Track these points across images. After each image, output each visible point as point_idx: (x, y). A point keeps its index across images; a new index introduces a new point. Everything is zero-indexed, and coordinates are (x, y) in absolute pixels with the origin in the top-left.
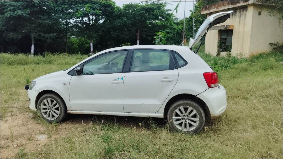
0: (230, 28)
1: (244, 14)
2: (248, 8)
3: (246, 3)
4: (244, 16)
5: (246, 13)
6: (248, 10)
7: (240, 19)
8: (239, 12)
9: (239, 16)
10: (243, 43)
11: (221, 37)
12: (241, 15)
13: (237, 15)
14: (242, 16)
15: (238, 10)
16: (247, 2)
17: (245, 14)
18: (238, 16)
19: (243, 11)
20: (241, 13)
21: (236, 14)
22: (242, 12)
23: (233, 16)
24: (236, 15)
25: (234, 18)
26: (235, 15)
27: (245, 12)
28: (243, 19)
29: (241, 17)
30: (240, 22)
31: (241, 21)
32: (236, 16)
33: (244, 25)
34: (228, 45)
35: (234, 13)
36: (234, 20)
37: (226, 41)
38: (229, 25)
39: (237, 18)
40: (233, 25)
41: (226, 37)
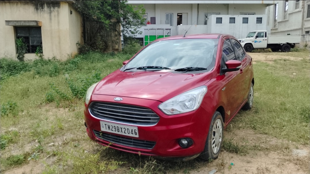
0: (40, 25)
1: (56, 11)
2: (61, 5)
4: (56, 13)
5: (59, 10)
6: (61, 6)
7: (50, 15)
8: (48, 7)
9: (49, 11)
10: (59, 43)
11: (17, 35)
12: (51, 11)
13: (45, 11)
14: (53, 12)
15: (45, 5)
17: (58, 11)
18: (47, 11)
19: (54, 7)
20: (50, 8)
21: (43, 8)
22: (52, 8)
23: (39, 11)
24: (44, 10)
25: (41, 13)
26: (41, 10)
27: (56, 8)
28: (55, 16)
29: (52, 14)
30: (51, 19)
31: (53, 18)
32: (43, 11)
33: (59, 22)
34: (34, 45)
35: (39, 8)
36: (41, 16)
37: (29, 40)
38: (39, 21)
39: (46, 14)
40: (41, 22)
41: (27, 35)
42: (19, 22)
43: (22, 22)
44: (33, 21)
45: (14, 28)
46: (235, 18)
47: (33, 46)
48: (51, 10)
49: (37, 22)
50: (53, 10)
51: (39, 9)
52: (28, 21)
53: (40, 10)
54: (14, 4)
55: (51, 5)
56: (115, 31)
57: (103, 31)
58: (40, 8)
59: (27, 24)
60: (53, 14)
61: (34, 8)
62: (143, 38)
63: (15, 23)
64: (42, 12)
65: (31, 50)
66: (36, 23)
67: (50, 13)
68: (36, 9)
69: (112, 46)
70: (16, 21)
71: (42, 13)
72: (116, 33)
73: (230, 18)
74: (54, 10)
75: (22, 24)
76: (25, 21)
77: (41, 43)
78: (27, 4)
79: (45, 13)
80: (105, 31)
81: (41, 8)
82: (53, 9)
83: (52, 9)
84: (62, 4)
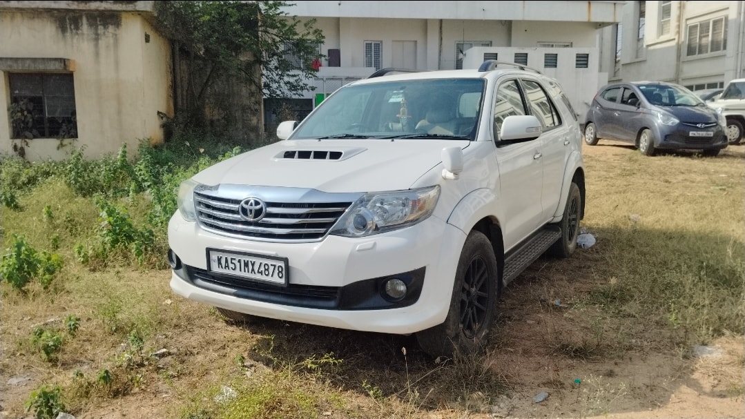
0: (71, 70)
1: (111, 35)
2: (124, 20)
3: (124, 6)
4: (111, 41)
5: (118, 32)
6: (123, 24)
7: (97, 45)
8: (90, 25)
9: (94, 36)
10: (119, 112)
12: (97, 34)
13: (83, 34)
14: (103, 38)
15: (84, 20)
16: (131, 5)
17: (116, 35)
18: (88, 35)
19: (105, 25)
20: (96, 29)
21: (77, 28)
22: (101, 27)
23: (68, 34)
24: (80, 32)
25: (72, 39)
26: (74, 31)
27: (111, 29)
28: (107, 47)
29: (100, 42)
30: (97, 54)
31: (103, 52)
32: (77, 34)
33: (117, 63)
34: (54, 118)
35: (68, 26)
36: (73, 46)
37: (42, 106)
38: (68, 60)
39: (86, 43)
40: (74, 61)
41: (39, 94)
42: (20, 62)
43: (28, 62)
44: (56, 59)
45: (5, 75)
46: (527, 54)
47: (52, 120)
48: (99, 32)
49: (63, 61)
50: (104, 33)
51: (69, 30)
52: (43, 59)
53: (72, 32)
54: (5, 16)
55: (98, 19)
56: (250, 85)
57: (220, 83)
58: (70, 28)
59: (41, 67)
60: (102, 43)
61: (57, 28)
62: (311, 100)
63: (9, 63)
64: (77, 37)
65: (47, 131)
66: (63, 65)
67: (97, 38)
68: (60, 30)
69: (243, 120)
70: (11, 59)
71: (75, 41)
72: (253, 88)
73: (516, 54)
74: (106, 33)
75: (27, 65)
76: (34, 60)
77: (74, 113)
78: (38, 18)
79: (83, 39)
80: (225, 83)
81: (73, 27)
82: (103, 31)
83: (101, 29)
84: (126, 18)
